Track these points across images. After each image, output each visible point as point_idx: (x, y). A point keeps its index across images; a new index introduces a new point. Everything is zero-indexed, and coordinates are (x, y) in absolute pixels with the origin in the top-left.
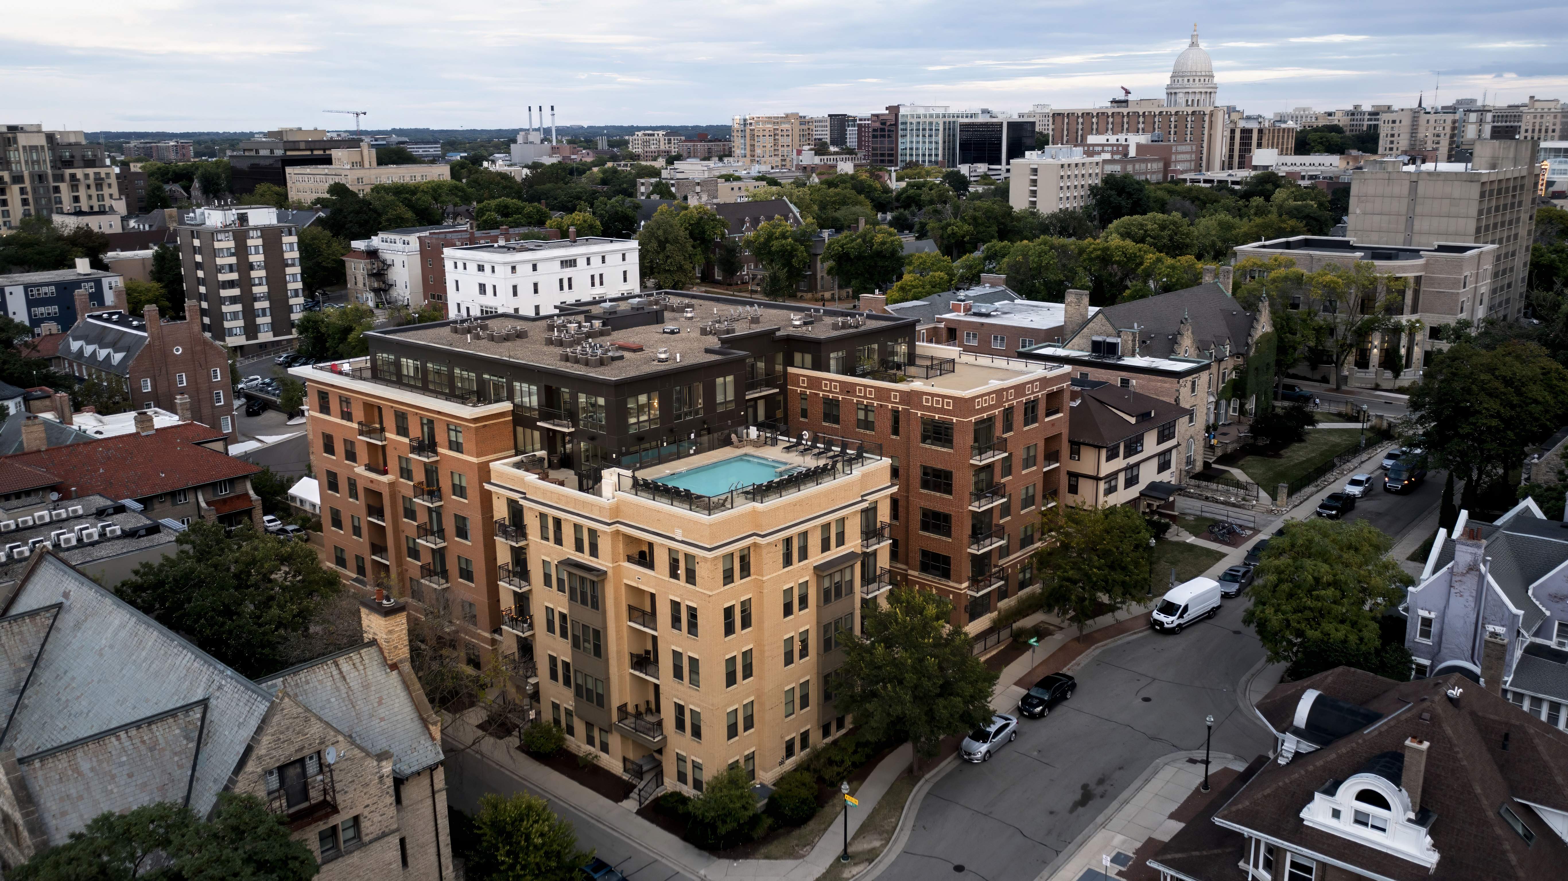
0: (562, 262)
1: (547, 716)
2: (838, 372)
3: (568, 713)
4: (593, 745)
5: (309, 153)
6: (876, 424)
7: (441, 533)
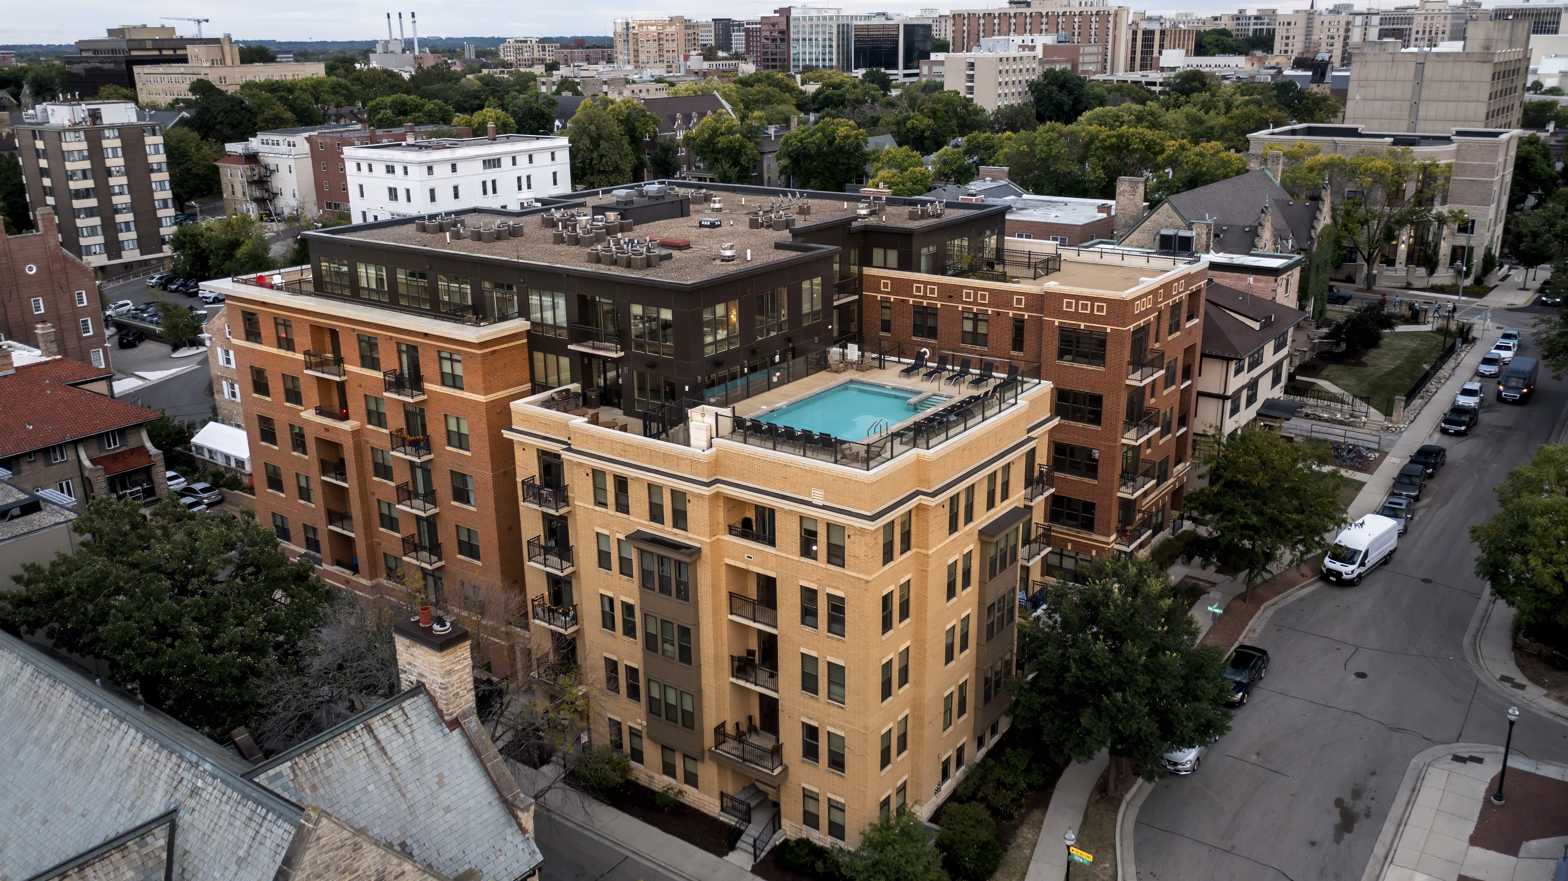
0: (484, 162)
1: (602, 737)
2: (928, 272)
3: (634, 734)
4: (673, 775)
5: (157, 53)
6: (990, 337)
7: (430, 496)
